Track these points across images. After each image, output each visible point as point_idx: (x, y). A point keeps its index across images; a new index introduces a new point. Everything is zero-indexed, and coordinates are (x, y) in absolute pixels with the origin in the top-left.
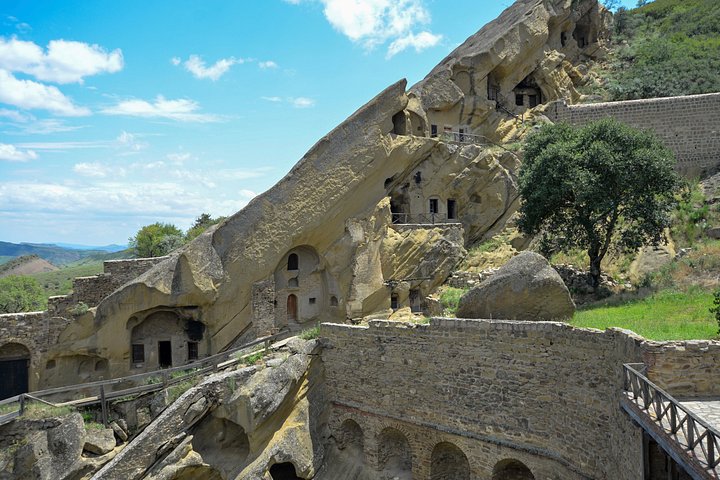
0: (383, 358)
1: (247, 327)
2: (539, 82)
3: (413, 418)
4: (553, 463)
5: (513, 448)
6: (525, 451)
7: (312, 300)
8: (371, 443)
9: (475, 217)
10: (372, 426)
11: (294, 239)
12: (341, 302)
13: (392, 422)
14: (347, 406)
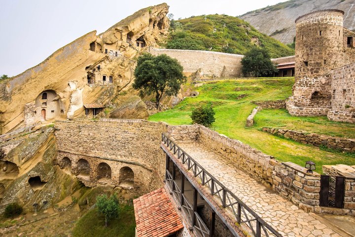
0: (80, 133)
1: (21, 122)
2: (145, 39)
3: (91, 155)
4: (140, 167)
5: (127, 163)
6: (131, 163)
7: (53, 111)
8: (74, 165)
9: (119, 83)
10: (74, 159)
11: (46, 87)
12: (65, 112)
13: (83, 156)
14: (65, 152)
